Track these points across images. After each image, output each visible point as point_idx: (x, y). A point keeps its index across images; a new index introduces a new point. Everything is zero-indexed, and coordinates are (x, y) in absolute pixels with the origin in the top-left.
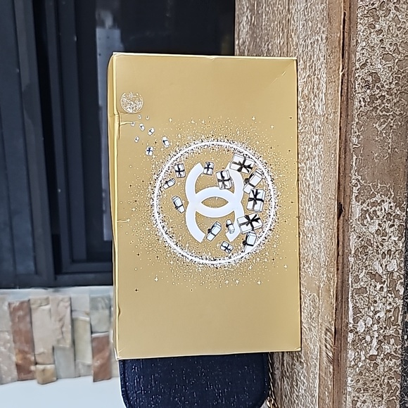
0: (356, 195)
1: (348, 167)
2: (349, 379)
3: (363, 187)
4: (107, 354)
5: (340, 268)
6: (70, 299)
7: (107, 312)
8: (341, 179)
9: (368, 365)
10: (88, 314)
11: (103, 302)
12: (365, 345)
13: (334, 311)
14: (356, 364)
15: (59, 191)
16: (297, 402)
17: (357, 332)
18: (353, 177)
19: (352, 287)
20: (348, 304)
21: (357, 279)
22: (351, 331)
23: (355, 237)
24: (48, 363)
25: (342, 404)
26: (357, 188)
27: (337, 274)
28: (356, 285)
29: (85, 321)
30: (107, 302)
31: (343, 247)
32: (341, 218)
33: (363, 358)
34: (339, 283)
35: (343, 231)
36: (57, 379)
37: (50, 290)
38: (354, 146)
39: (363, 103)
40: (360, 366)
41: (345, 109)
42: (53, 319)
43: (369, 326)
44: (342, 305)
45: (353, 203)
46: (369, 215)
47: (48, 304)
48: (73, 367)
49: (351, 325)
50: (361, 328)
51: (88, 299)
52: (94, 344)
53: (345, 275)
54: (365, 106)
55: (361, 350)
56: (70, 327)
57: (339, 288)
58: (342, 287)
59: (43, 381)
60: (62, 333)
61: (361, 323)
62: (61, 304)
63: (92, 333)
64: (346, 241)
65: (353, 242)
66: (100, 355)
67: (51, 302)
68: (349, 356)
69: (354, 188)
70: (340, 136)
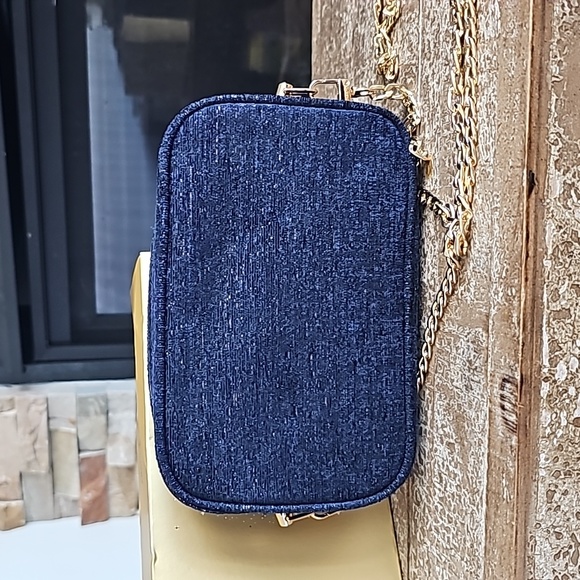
0: (556, 158)
1: (544, 113)
2: (543, 456)
3: (567, 147)
4: (103, 482)
5: (530, 277)
6: (47, 399)
7: (103, 419)
8: (533, 133)
9: (571, 434)
10: (74, 423)
11: (96, 403)
12: (567, 401)
13: (521, 347)
14: (553, 433)
15: (30, 235)
16: (440, 507)
17: (555, 381)
18: (552, 130)
19: (548, 308)
20: (542, 335)
21: (556, 296)
22: (546, 379)
23: (553, 227)
24: (13, 497)
25: (531, 496)
26: (558, 147)
27: (526, 286)
28: (554, 304)
29: (69, 433)
30: (103, 404)
31: (536, 243)
32: (533, 195)
33: (564, 423)
34: (528, 303)
35: (536, 217)
36: (27, 522)
37: (16, 387)
38: (554, 79)
39: (567, 9)
40: (559, 435)
41: (539, 18)
42: (21, 430)
43: (574, 371)
44: (532, 336)
45: (551, 171)
46: (575, 191)
47: (12, 408)
48: (50, 504)
49: (546, 370)
50: (561, 374)
51: (74, 400)
52: (84, 468)
53: (537, 289)
54: (571, 13)
55: (561, 410)
56: (47, 442)
57: (529, 310)
58: (533, 308)
59: (6, 525)
60: (35, 451)
61: (562, 366)
62: (34, 408)
63: (80, 451)
64: (540, 232)
65: (551, 236)
66: (93, 484)
67: (16, 406)
68: (542, 419)
69: (553, 147)
70: (532, 61)
